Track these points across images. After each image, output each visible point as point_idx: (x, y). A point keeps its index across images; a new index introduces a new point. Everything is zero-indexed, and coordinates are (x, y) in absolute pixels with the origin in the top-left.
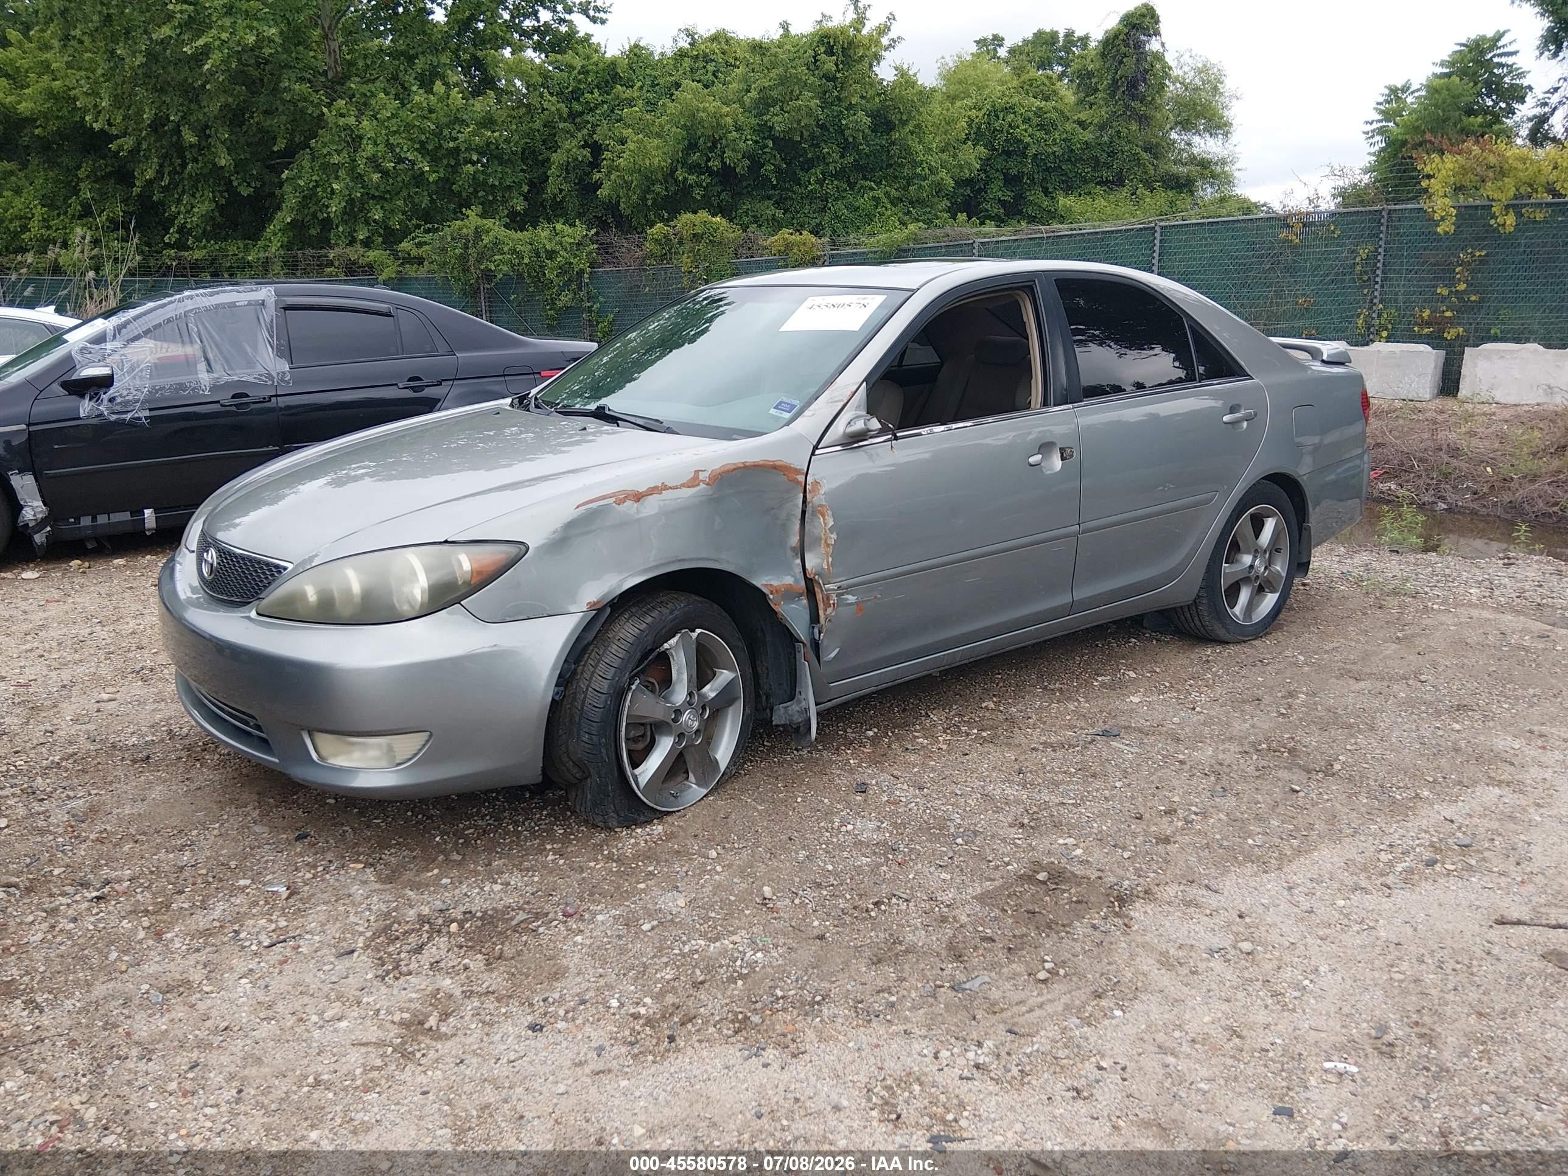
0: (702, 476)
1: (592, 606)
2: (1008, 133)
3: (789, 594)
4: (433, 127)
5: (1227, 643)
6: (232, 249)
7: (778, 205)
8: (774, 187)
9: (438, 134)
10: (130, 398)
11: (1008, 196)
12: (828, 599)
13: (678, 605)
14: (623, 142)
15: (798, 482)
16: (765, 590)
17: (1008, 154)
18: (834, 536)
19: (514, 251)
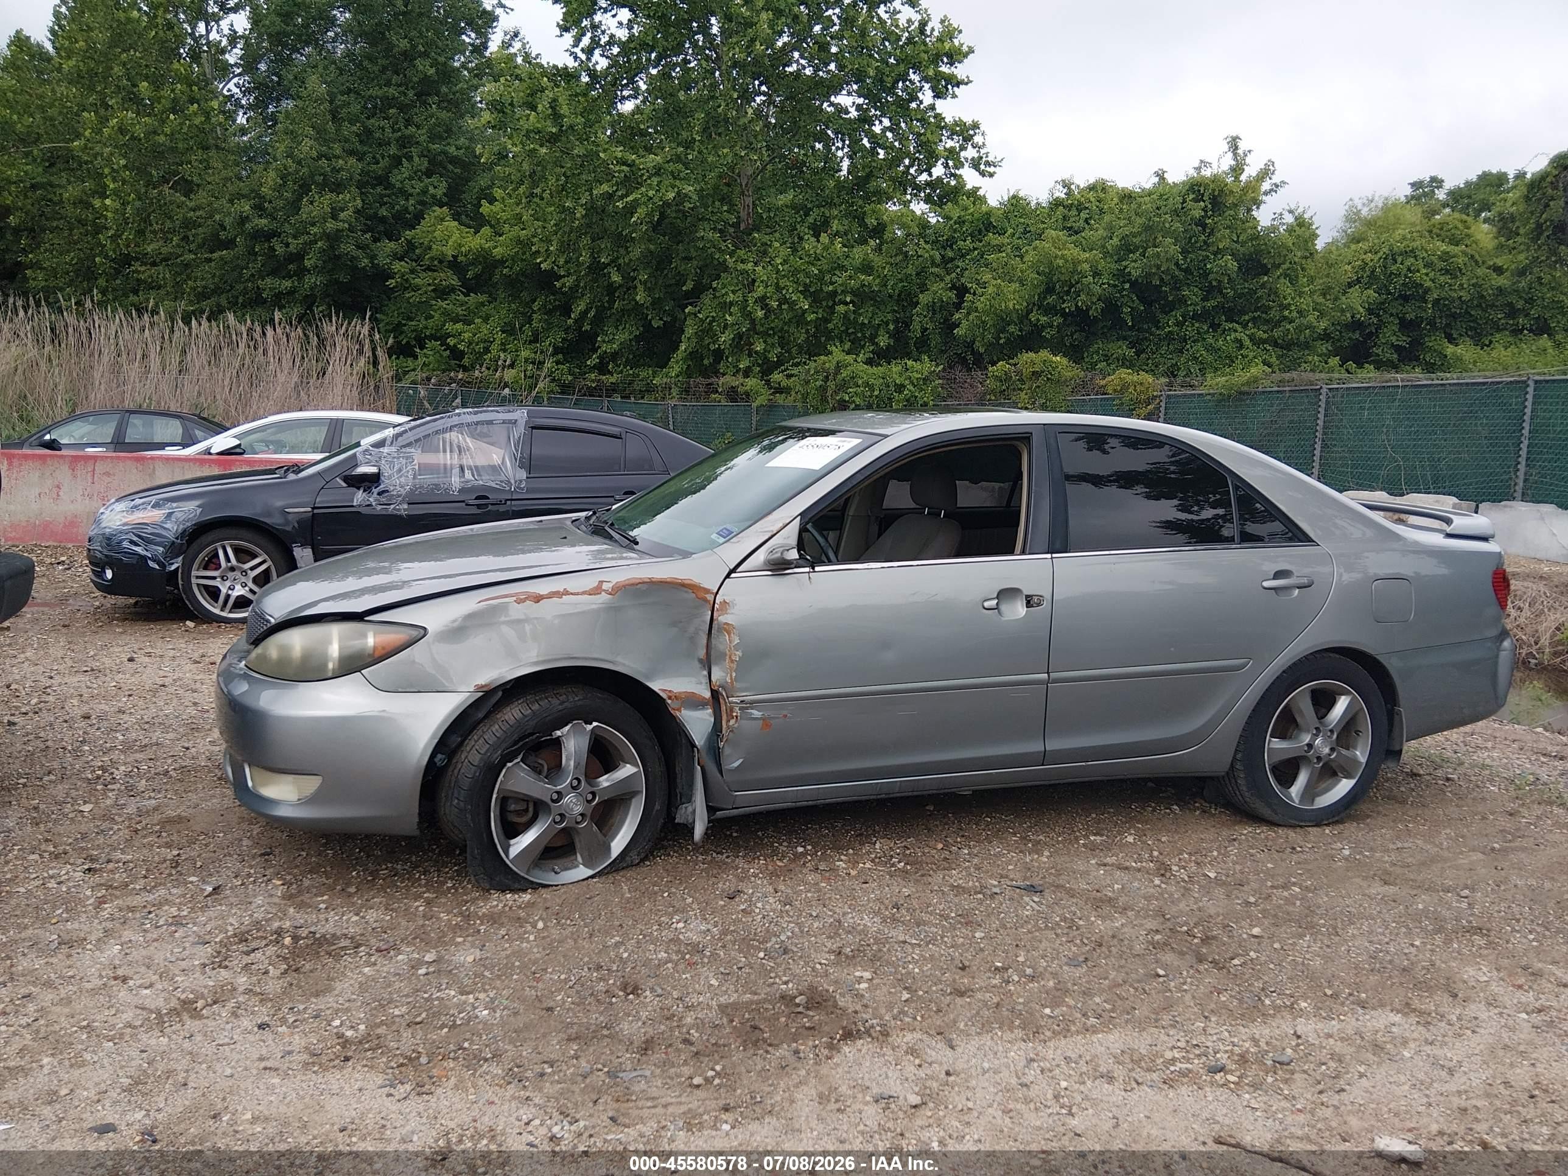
0: (605, 586)
1: (479, 688)
2: (1406, 276)
3: (693, 702)
4: (816, 272)
5: (1279, 825)
6: (643, 374)
7: (1132, 345)
8: (1131, 328)
9: (820, 278)
10: (395, 493)
11: (1403, 341)
12: (732, 711)
13: (574, 698)
14: (984, 285)
15: (706, 601)
16: (662, 694)
17: (1405, 299)
18: (739, 653)
19: (867, 384)
